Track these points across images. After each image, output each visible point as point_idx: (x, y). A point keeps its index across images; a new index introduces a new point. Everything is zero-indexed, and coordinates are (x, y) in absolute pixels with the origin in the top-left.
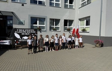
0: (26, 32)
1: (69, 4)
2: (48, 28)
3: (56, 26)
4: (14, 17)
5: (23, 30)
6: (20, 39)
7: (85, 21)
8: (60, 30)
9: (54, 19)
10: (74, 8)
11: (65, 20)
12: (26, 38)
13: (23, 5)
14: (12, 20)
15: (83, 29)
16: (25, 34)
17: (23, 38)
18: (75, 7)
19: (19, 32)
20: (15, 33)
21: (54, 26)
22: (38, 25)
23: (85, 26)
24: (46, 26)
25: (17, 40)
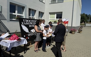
0: (33, 23)
3: (32, 17)
5: (30, 21)
6: (29, 33)
7: (56, 15)
16: (32, 26)
17: (32, 32)
19: (26, 24)
20: (22, 25)
21: (31, 17)
22: (16, 14)
23: (55, 19)
24: (26, 16)
25: (26, 35)
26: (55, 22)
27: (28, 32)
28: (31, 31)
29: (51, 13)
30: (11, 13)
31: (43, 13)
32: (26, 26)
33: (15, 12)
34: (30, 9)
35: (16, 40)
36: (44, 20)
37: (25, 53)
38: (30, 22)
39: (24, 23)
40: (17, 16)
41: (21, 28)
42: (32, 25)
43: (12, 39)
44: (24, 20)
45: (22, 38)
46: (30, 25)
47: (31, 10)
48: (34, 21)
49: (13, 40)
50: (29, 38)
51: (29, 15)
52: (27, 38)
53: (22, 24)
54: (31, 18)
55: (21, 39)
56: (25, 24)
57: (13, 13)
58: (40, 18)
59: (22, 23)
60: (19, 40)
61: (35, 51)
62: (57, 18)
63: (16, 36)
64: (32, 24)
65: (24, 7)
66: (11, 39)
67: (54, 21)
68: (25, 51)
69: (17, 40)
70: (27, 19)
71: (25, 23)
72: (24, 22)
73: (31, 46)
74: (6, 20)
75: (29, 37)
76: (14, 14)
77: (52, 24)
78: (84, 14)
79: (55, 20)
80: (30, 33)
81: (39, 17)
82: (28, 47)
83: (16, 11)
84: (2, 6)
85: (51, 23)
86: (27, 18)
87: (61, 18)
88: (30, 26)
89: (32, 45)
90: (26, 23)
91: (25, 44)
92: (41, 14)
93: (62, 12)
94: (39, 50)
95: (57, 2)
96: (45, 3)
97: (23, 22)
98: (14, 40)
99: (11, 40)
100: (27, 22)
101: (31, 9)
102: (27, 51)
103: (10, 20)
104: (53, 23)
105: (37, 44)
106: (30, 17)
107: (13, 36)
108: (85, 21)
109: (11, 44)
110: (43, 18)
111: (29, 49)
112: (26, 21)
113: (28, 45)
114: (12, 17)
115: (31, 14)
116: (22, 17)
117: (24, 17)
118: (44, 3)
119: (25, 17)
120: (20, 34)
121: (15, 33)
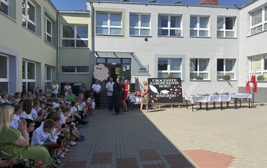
0: (165, 83)
1: (226, 29)
2: (188, 76)
3: (201, 72)
4: (133, 59)
5: (161, 80)
7: (263, 60)
8: (209, 79)
9: (197, 59)
10: (235, 37)
11: (218, 60)
12: (165, 92)
13: (146, 40)
14: (130, 64)
18: (238, 34)
20: (150, 86)
23: (262, 70)
25: (154, 95)
27: (157, 92)
30: (160, 71)
32: (154, 85)
33: (166, 69)
54: (198, 74)
58: (224, 72)
62: (265, 68)
65: (181, 59)
75: (157, 98)
79: (262, 74)
84: (148, 66)
88: (161, 86)
90: (156, 82)
95: (263, 30)
96: (239, 38)
97: (152, 83)
106: (195, 72)
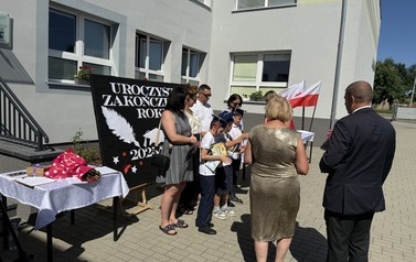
6: (137, 144)
7: (260, 63)
10: (206, 3)
15: (253, 91)
16: (150, 113)
17: (148, 140)
19: (124, 103)
20: (104, 110)
21: (146, 70)
22: (79, 55)
23: (259, 82)
24: (122, 67)
25: (124, 154)
26: (256, 98)
27: (133, 140)
28: (146, 135)
29: (237, 57)
30: (55, 53)
31: (203, 55)
33: (71, 49)
34: (141, 36)
35: (75, 180)
36: (205, 86)
37: (116, 238)
38: (141, 95)
39: (113, 100)
40: (80, 64)
41: (101, 121)
42: (153, 108)
43: (59, 173)
44: (116, 86)
45: (104, 170)
46: (142, 107)
47: (148, 40)
48: (162, 92)
49: (64, 176)
50: (134, 169)
51: (139, 63)
52: (126, 171)
53: (106, 104)
54: (147, 76)
55: (102, 173)
56: (121, 104)
57: (64, 53)
58: (187, 78)
59: (106, 98)
60: (90, 177)
61: (166, 231)
62: (265, 78)
63: (77, 161)
64: (150, 103)
65: (116, 26)
66: (55, 172)
67: (250, 92)
68: (119, 230)
69: (83, 178)
70: (129, 82)
71: (119, 101)
72: (114, 96)
73: (144, 204)
74: (32, 83)
75: (136, 163)
76: (66, 55)
77: (240, 105)
78: (389, 63)
79: (258, 89)
80: (142, 144)
81: (184, 73)
82: (131, 211)
83: (79, 45)
84: (12, 20)
85: (238, 101)
86: (127, 77)
87: (284, 77)
88: (142, 114)
89: (148, 199)
90: (126, 98)
91: (116, 199)
92: (193, 58)
93: (288, 53)
94: (181, 224)
95: (266, 6)
96: (214, 10)
97: (109, 97)
98: (67, 179)
99: (53, 176)
100: (128, 95)
101: (145, 37)
102: (128, 227)
103: (51, 86)
104: (248, 100)
105: (174, 197)
106: (141, 70)
107: (62, 159)
108: (393, 94)
109: (56, 196)
110: (200, 79)
111: (134, 219)
112: (122, 91)
113: (132, 200)
114: (57, 69)
115: (148, 58)
116: (106, 73)
117: (115, 73)
118: (209, 9)
119: (120, 73)
120: (96, 149)
121: (71, 143)
